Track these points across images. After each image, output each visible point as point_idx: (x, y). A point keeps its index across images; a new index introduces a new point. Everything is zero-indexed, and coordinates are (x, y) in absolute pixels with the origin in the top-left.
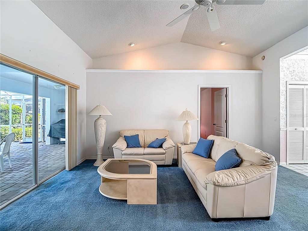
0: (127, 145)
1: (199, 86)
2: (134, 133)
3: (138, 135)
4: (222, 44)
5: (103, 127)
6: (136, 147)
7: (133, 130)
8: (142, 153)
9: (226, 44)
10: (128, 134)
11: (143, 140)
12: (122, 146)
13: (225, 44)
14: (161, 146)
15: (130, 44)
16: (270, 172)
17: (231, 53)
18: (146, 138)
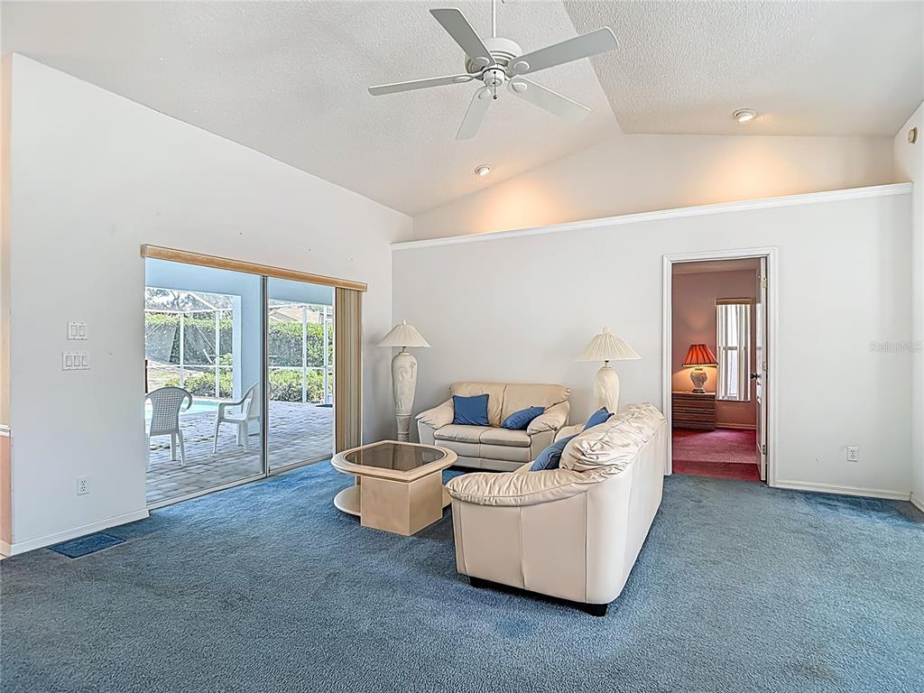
0: (455, 418)
1: (665, 259)
2: (478, 391)
3: (488, 395)
4: (741, 120)
5: (406, 373)
6: (473, 424)
7: (481, 383)
8: (476, 438)
9: (758, 115)
10: (464, 392)
11: (498, 408)
12: (437, 418)
13: (751, 117)
14: (524, 428)
15: (478, 171)
16: (585, 487)
17: (795, 135)
18: (505, 404)
